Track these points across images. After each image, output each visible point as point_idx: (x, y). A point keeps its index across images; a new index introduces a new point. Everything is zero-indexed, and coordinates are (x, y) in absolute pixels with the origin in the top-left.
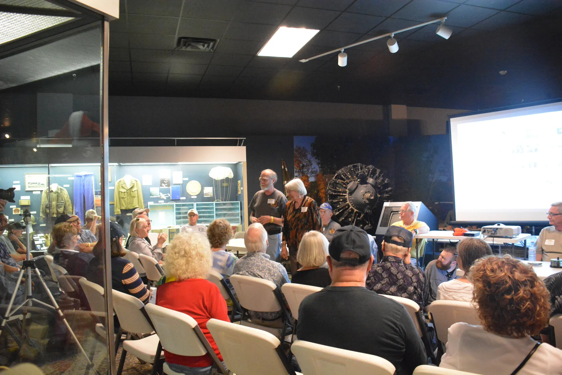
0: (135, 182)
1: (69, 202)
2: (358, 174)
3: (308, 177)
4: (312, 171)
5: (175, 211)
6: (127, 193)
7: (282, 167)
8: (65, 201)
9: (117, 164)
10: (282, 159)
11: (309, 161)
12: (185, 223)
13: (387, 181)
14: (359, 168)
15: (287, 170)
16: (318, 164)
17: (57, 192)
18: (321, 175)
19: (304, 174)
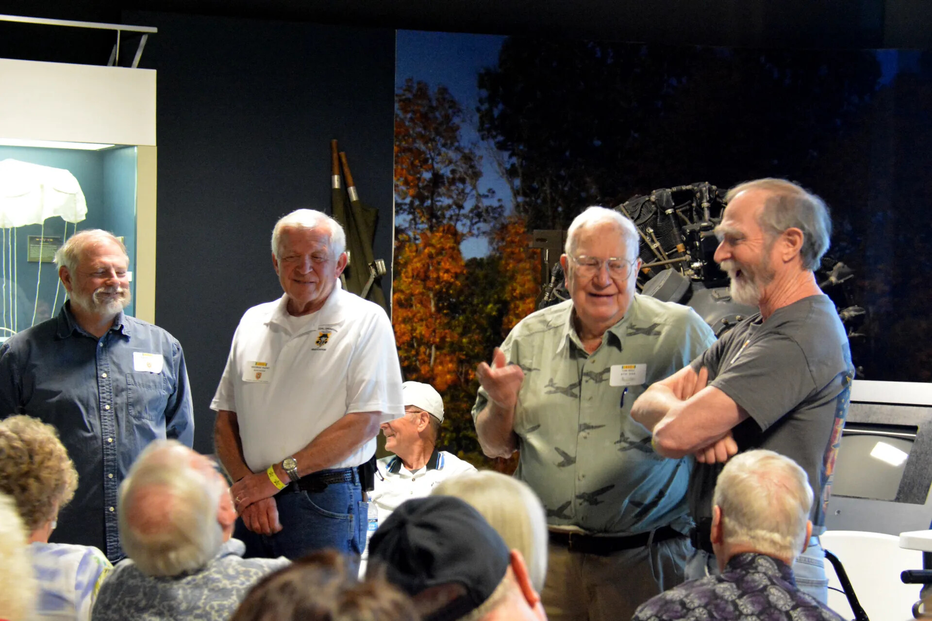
2: (694, 235)
3: (458, 238)
4: (477, 207)
7: (331, 182)
10: (334, 141)
11: (468, 159)
13: (839, 277)
14: (705, 204)
15: (354, 197)
16: (511, 173)
18: (522, 230)
19: (439, 223)
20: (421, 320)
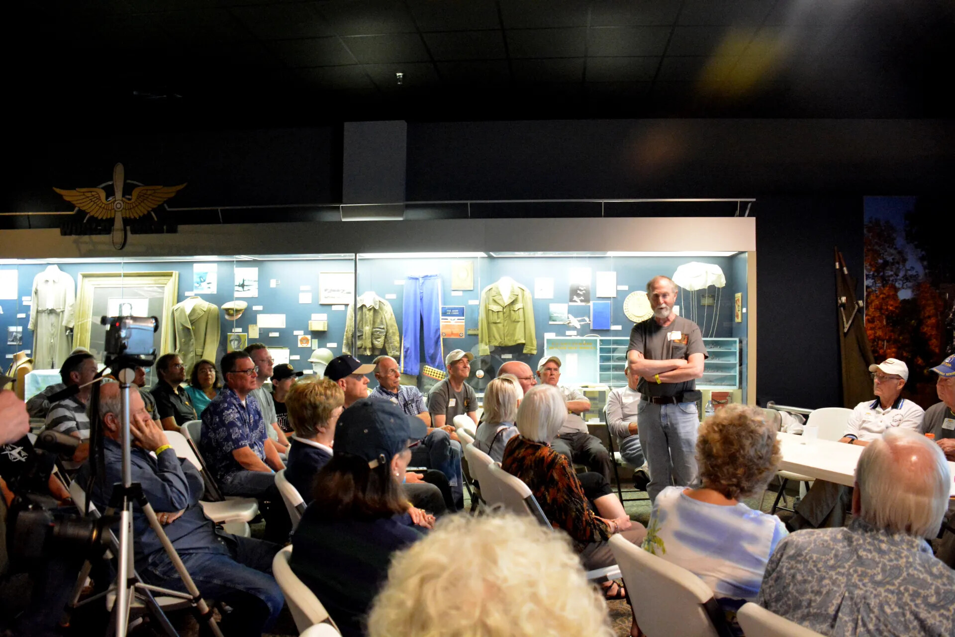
0: (519, 292)
1: (394, 329)
3: (896, 290)
4: (905, 275)
5: (598, 354)
6: (504, 314)
7: (835, 266)
8: (387, 326)
9: (482, 254)
10: (836, 248)
11: (900, 253)
12: (617, 378)
15: (846, 272)
16: (922, 259)
17: (375, 310)
18: (928, 285)
19: (887, 283)
20: (879, 328)
